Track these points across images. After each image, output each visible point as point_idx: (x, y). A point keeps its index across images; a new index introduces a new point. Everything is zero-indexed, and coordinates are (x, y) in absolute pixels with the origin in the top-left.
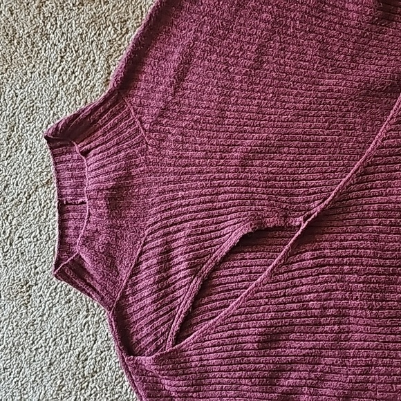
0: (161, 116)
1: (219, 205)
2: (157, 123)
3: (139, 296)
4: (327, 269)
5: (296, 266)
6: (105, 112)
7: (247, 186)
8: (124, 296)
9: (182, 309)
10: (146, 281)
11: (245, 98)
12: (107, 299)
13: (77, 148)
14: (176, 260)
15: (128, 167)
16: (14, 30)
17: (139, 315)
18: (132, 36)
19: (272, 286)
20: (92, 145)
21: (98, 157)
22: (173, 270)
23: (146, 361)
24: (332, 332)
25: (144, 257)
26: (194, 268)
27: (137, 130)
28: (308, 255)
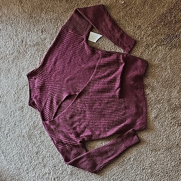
0: (51, 71)
1: (62, 90)
2: (50, 73)
3: (46, 109)
5: (77, 102)
6: (39, 70)
7: (68, 86)
8: (43, 109)
9: (55, 111)
10: (48, 106)
11: (68, 68)
12: (40, 110)
13: (33, 77)
14: (54, 102)
15: (44, 82)
17: (46, 113)
18: (45, 53)
19: (72, 106)
20: (37, 77)
21: (38, 80)
22: (53, 104)
23: (47, 122)
24: (83, 115)
25: (47, 101)
26: (57, 103)
27: (46, 74)
28: (79, 100)
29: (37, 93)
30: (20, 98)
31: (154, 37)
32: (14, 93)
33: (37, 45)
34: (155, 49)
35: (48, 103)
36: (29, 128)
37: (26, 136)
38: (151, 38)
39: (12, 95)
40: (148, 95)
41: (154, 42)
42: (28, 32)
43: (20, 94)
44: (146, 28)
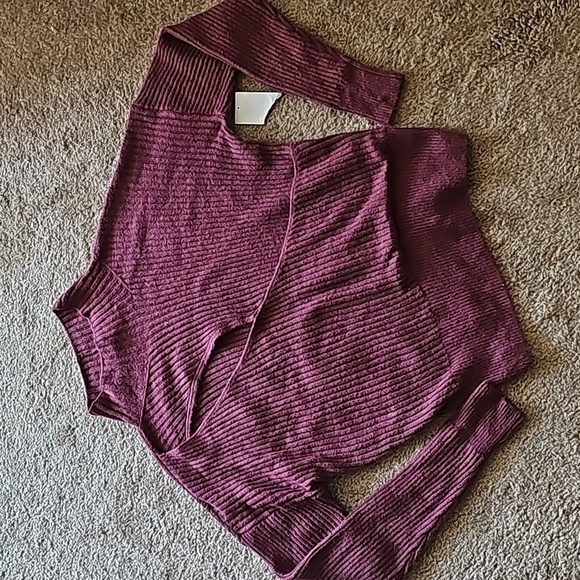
0: (136, 270)
1: (194, 323)
2: (134, 277)
3: (156, 408)
4: (279, 346)
5: (258, 351)
6: (94, 279)
7: (210, 303)
8: (146, 412)
9: (190, 406)
10: (158, 397)
11: (192, 242)
12: (133, 418)
13: (80, 312)
14: (176, 374)
15: (121, 316)
16: (6, 235)
17: (160, 422)
18: (99, 216)
19: (246, 370)
20: (91, 306)
21: (98, 314)
22: (176, 381)
23: (174, 452)
24: (294, 388)
25: (152, 378)
26: (190, 374)
27: (121, 286)
28: (264, 340)
29: (106, 360)
30: (52, 398)
31: (463, 44)
32: (25, 387)
33: (62, 196)
34: (479, 80)
35: (157, 385)
36: (115, 494)
37: (111, 527)
38: (451, 51)
39: (22, 396)
40: (500, 246)
41: (468, 59)
42: (17, 164)
43: (47, 384)
44: (425, 19)
